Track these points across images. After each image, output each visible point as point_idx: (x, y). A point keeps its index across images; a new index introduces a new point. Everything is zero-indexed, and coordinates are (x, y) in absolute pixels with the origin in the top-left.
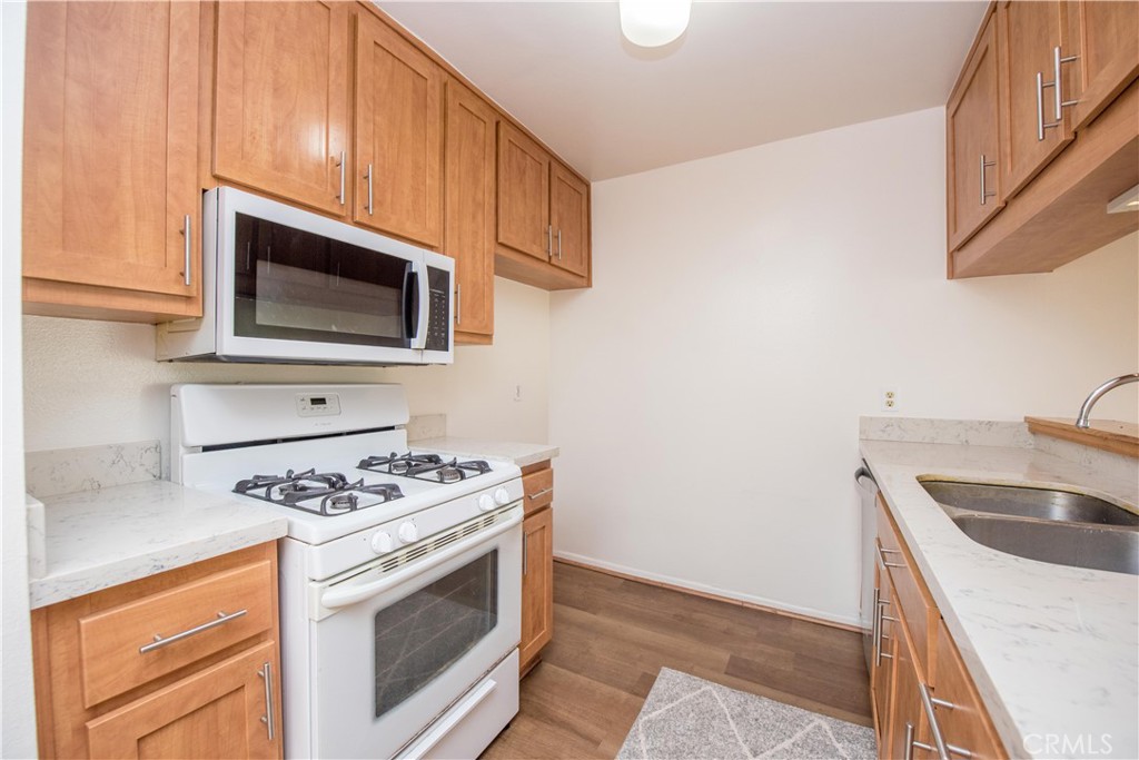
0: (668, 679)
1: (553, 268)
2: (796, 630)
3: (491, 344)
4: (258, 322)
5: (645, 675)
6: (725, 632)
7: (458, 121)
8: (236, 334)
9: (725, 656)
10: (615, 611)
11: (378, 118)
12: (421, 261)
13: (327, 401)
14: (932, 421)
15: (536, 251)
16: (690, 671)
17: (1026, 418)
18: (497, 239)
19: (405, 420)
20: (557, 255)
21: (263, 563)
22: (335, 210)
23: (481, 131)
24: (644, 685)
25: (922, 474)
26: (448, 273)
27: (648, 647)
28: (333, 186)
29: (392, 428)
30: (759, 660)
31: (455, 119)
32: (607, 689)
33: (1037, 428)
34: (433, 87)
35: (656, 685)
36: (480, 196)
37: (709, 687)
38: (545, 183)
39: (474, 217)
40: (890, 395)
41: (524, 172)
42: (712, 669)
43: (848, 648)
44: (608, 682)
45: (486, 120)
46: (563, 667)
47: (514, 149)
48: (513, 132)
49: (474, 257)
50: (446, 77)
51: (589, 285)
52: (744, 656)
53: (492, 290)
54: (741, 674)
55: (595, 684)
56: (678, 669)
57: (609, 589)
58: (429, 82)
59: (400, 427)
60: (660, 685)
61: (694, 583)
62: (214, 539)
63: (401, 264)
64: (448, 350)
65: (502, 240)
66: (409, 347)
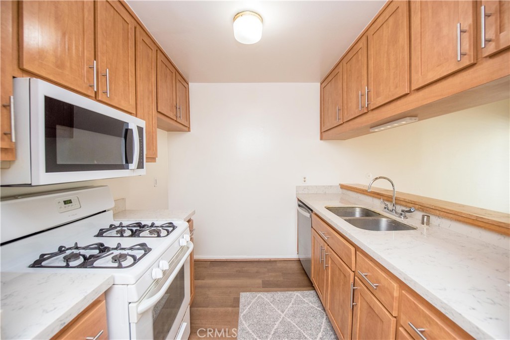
0: (244, 297)
1: (176, 123)
2: (279, 265)
3: (155, 162)
4: (58, 163)
5: (235, 298)
6: (256, 272)
7: (142, 48)
8: (47, 171)
9: (260, 281)
10: (212, 276)
11: (108, 42)
12: (134, 123)
13: (72, 202)
14: (316, 186)
15: (171, 115)
16: (250, 291)
17: (340, 184)
18: (157, 109)
19: (112, 206)
20: (180, 117)
21: (103, 303)
23: (150, 55)
24: (236, 303)
25: (327, 205)
26: (143, 128)
27: (231, 287)
28: (88, 79)
29: (106, 211)
30: (271, 279)
31: (140, 46)
32: (222, 309)
33: (343, 187)
34: (131, 28)
35: (241, 301)
36: (150, 87)
37: (259, 294)
38: (174, 82)
39: (148, 98)
40: (305, 178)
41: (167, 77)
42: (258, 287)
43: (295, 266)
44: (222, 306)
45: (152, 49)
46: (200, 307)
47: (163, 65)
48: (163, 56)
49: (149, 119)
50: (136, 23)
51: (189, 131)
52: (266, 279)
53: (156, 135)
54: (268, 286)
55: (217, 309)
56: (246, 292)
58: (129, 25)
59: (109, 210)
60: (242, 300)
61: (240, 256)
63: (121, 123)
64: (143, 168)
65: (159, 110)
66: (128, 169)
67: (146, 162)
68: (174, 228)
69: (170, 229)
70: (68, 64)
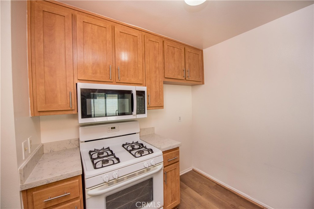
1: (188, 81)
3: (163, 108)
4: (87, 114)
7: (149, 45)
8: (82, 118)
12: (135, 90)
13: (116, 128)
15: (180, 77)
18: (164, 77)
19: (139, 131)
20: (188, 77)
22: (110, 81)
23: (157, 46)
26: (144, 91)
28: (109, 74)
29: (135, 133)
31: (147, 45)
34: (139, 38)
36: (157, 65)
38: (183, 55)
39: (155, 72)
41: (174, 54)
45: (159, 42)
47: (170, 47)
48: (169, 42)
49: (155, 84)
50: (144, 33)
51: (203, 83)
57: (209, 187)
58: (138, 37)
59: (138, 133)
62: (62, 175)
64: (145, 113)
65: (166, 77)
66: (132, 114)
67: (147, 110)
68: (152, 152)
69: (150, 152)
70: (99, 71)
